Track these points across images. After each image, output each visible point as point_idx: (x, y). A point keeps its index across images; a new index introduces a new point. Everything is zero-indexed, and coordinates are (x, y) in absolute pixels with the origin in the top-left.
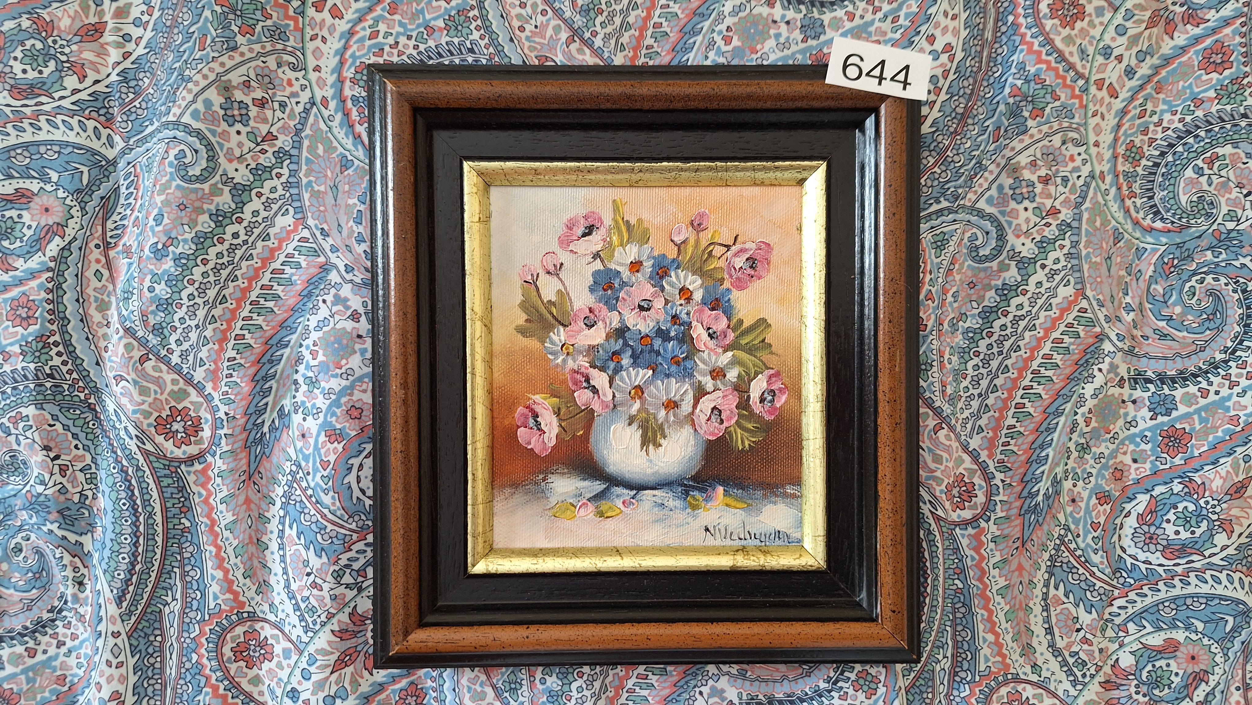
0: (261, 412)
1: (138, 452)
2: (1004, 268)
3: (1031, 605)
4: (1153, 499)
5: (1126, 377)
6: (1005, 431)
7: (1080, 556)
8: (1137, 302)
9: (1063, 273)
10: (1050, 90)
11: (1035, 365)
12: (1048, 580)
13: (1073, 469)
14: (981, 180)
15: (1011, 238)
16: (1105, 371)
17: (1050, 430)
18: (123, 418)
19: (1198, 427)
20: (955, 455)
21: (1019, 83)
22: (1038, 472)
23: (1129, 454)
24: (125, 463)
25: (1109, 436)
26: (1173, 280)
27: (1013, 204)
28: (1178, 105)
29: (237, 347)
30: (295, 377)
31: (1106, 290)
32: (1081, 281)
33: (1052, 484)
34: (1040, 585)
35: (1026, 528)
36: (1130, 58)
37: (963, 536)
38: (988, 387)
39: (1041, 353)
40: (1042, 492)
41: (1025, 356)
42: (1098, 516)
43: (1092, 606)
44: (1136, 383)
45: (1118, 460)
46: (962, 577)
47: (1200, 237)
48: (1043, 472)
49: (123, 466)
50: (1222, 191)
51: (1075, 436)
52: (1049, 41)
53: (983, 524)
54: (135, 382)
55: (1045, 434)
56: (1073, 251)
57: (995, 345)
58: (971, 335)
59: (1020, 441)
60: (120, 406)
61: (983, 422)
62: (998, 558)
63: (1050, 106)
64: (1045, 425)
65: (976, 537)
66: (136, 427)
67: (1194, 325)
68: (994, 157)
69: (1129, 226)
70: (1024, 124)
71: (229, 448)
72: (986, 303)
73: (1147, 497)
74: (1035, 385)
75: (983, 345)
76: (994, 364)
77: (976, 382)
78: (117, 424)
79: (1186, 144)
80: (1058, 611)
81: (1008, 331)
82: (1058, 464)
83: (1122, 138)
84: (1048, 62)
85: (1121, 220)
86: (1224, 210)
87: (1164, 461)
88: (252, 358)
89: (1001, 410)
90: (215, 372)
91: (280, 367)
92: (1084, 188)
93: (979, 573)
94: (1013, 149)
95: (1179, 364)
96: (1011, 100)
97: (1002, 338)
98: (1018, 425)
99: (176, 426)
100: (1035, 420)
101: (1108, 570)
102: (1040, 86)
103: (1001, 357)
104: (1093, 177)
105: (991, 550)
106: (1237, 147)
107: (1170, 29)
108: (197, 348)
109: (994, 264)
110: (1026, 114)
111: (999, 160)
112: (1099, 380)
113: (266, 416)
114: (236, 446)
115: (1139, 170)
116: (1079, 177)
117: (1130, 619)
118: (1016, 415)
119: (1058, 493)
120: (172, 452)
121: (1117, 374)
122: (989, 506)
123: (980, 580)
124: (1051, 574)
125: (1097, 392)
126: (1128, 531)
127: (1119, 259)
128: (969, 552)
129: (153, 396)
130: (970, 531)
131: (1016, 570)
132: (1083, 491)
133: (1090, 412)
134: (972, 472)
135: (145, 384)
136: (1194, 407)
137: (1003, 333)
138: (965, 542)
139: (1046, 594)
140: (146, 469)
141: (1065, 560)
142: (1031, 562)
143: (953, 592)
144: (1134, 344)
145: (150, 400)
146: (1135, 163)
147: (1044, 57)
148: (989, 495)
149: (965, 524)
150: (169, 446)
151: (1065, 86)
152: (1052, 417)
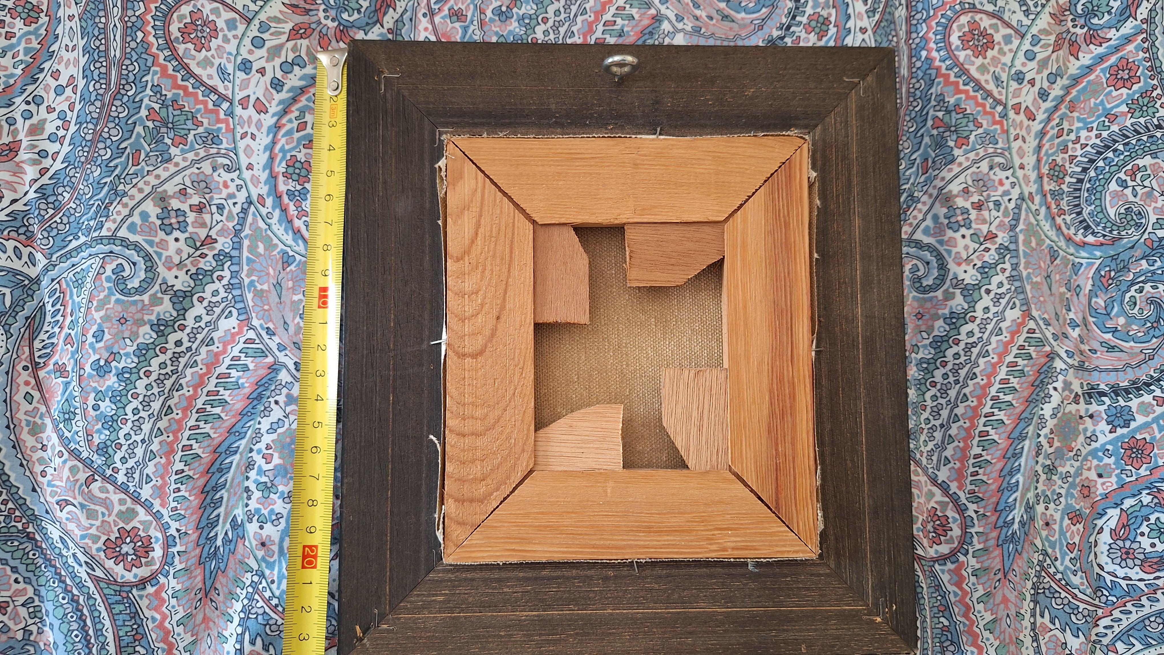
0: (213, 524)
1: (88, 579)
2: (949, 296)
3: (1021, 637)
4: (1124, 513)
5: (1080, 393)
6: (972, 461)
7: (1060, 580)
8: (1081, 318)
9: (1008, 296)
10: (971, 119)
11: (993, 391)
12: (1034, 609)
13: (1044, 491)
14: (915, 213)
15: (952, 266)
16: (1060, 390)
17: (1017, 456)
18: (71, 544)
19: (1158, 436)
20: (925, 490)
21: (940, 114)
22: (1011, 500)
23: (1093, 470)
24: (75, 592)
25: (1071, 454)
26: (1113, 292)
27: (950, 233)
28: (1093, 122)
29: (184, 459)
30: (246, 484)
31: (1050, 308)
32: (1026, 303)
33: (1026, 510)
34: (1027, 616)
35: (1006, 558)
36: (1041, 81)
37: (943, 571)
38: (949, 417)
39: (998, 379)
40: (1017, 520)
41: (982, 383)
42: (1072, 537)
43: (1078, 629)
44: (1091, 397)
45: (1084, 477)
46: (946, 613)
47: (1132, 247)
48: (1015, 500)
49: (73, 595)
50: (1148, 201)
51: (1041, 459)
52: (965, 72)
53: (962, 558)
54: (82, 506)
55: (1013, 460)
56: (1014, 273)
57: (950, 374)
58: (925, 366)
59: (988, 470)
60: (66, 532)
61: (949, 453)
62: (981, 592)
63: (974, 133)
64: (1011, 451)
65: (957, 572)
66: (85, 553)
67: (1139, 334)
68: (925, 188)
69: (1062, 243)
70: (950, 154)
71: (183, 566)
72: (936, 333)
73: (1118, 511)
74: (996, 411)
75: (938, 375)
76: (953, 393)
77: (936, 413)
78: (64, 552)
79: (1106, 158)
80: (1047, 639)
81: (962, 359)
82: (1028, 490)
83: (1045, 158)
84: (966, 92)
85: (1055, 238)
86: (1153, 219)
87: (1129, 474)
88: (201, 469)
89: (965, 440)
90: (161, 488)
91: (230, 475)
92: (1016, 211)
93: (964, 609)
94: (943, 179)
95: (1131, 375)
96: (935, 132)
97: (956, 367)
98: (984, 453)
99: (125, 549)
100: (1000, 447)
101: (1089, 591)
102: (961, 115)
103: (958, 386)
104: (1023, 200)
105: (974, 584)
106: (1157, 157)
107: (1074, 50)
108: (142, 464)
109: (939, 294)
110: (951, 144)
111: (931, 190)
112: (1056, 398)
113: (219, 528)
114: (189, 563)
115: (1064, 187)
116: (1010, 200)
117: (1118, 638)
118: (981, 444)
119: (1032, 519)
120: (123, 577)
121: (1071, 391)
122: (965, 538)
123: (966, 615)
124: (1036, 602)
125: (1056, 411)
126: (1103, 548)
127: (1058, 277)
128: (951, 588)
129: (100, 518)
130: (950, 566)
131: (1001, 602)
132: (1055, 513)
133: (1052, 432)
134: (944, 505)
135: (92, 507)
136: (1152, 416)
137: (957, 362)
138: (945, 578)
139: (1034, 624)
140: (97, 596)
141: (1047, 586)
142: (1016, 593)
143: (939, 631)
144: (1083, 358)
145: (98, 523)
146: (1060, 181)
147: (962, 87)
148: (965, 527)
149: (943, 559)
150: (119, 570)
151: (986, 113)
152: (1017, 442)
